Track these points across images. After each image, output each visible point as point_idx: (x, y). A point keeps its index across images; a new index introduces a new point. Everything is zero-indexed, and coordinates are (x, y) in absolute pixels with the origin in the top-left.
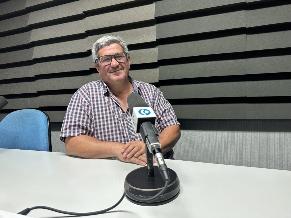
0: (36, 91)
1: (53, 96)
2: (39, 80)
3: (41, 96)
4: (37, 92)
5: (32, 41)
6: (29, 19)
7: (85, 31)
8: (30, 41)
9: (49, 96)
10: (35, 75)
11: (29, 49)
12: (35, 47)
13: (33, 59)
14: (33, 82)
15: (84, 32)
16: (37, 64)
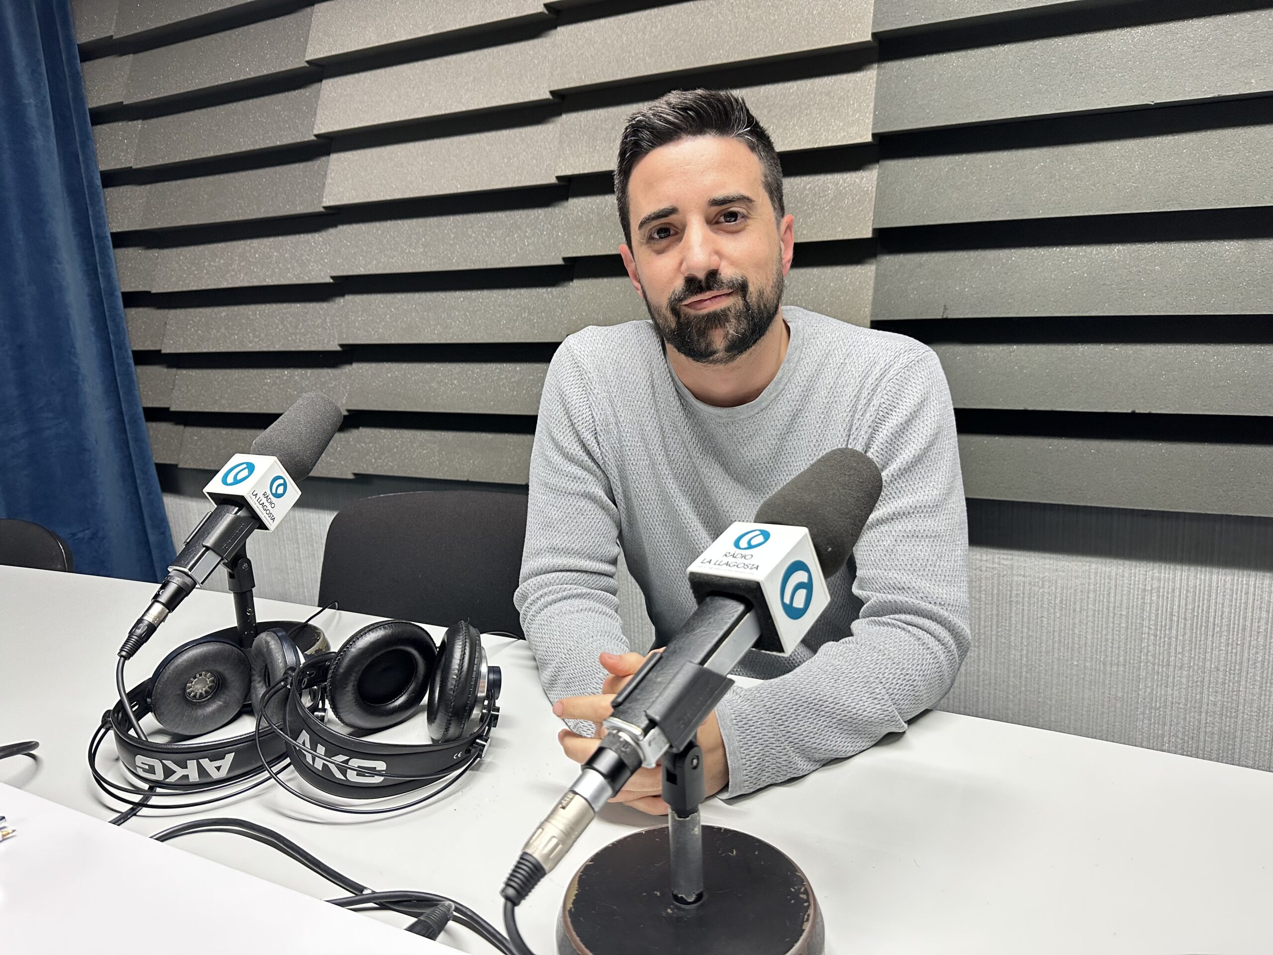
0: (336, 343)
1: (404, 366)
2: (349, 298)
3: (355, 366)
4: (339, 349)
5: (323, 131)
6: (312, 34)
7: (552, 93)
8: (316, 132)
9: (387, 365)
10: (334, 274)
11: (309, 164)
12: (334, 157)
13: (325, 208)
14: (325, 305)
15: (548, 96)
16: (340, 228)
